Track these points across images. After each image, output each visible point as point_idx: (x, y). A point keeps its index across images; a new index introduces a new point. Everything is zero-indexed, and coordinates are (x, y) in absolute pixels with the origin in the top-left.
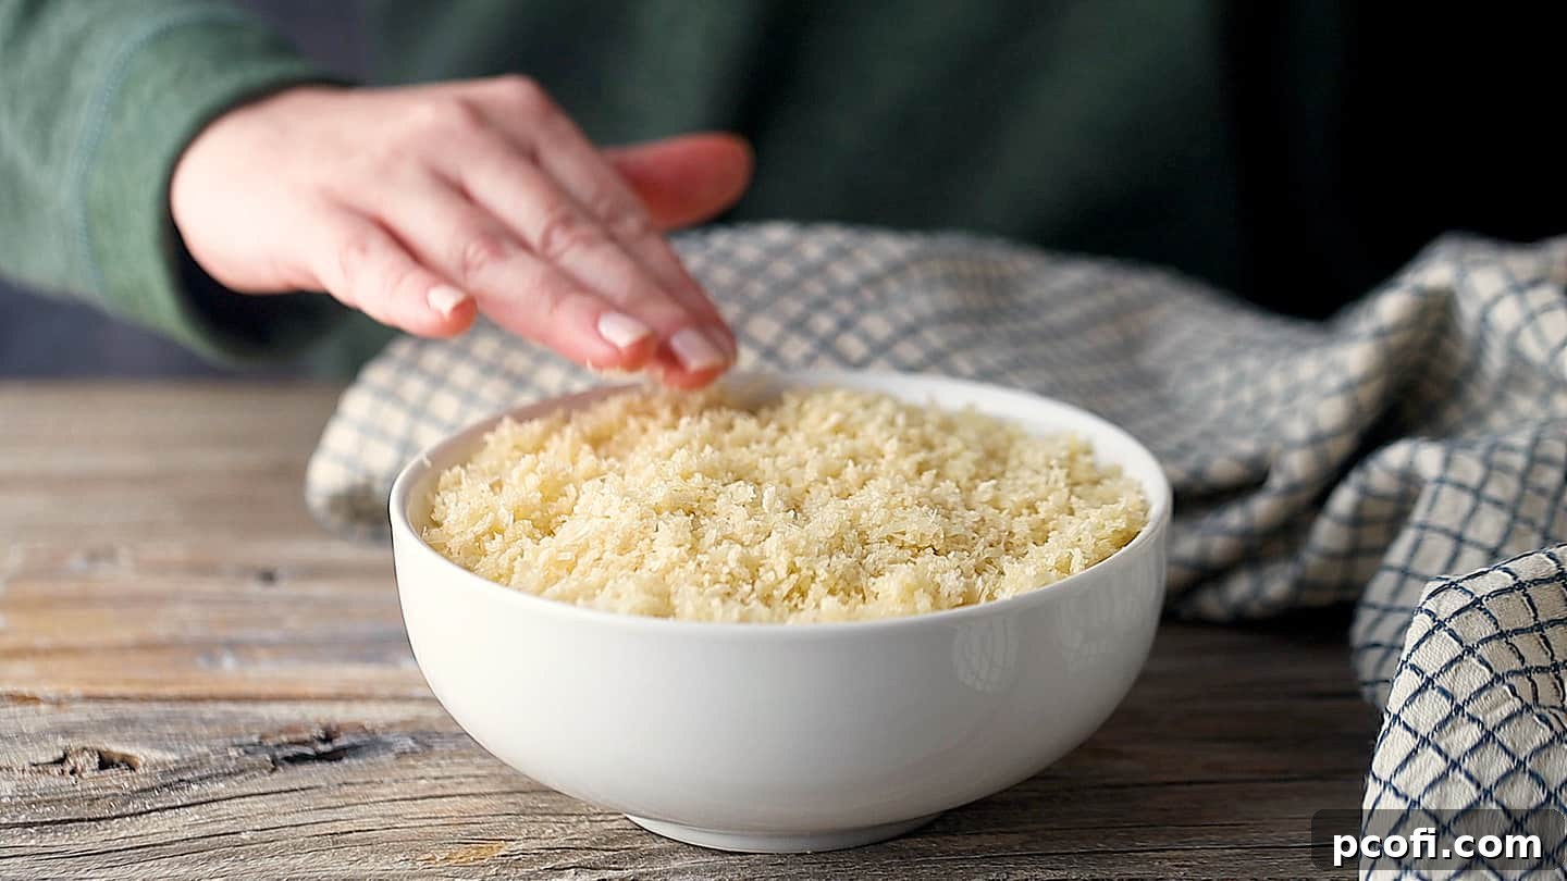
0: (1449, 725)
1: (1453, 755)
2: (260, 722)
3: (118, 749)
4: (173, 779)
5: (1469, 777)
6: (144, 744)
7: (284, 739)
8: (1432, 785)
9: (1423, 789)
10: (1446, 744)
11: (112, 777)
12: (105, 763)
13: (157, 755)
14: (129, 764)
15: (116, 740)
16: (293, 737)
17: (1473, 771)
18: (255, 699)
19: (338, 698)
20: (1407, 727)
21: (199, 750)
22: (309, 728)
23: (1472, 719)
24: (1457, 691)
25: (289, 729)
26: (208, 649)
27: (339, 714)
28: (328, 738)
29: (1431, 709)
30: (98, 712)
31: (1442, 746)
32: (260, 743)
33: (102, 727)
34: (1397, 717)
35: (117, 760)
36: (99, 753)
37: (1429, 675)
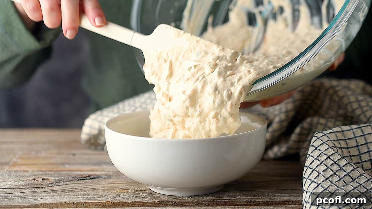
0: (320, 156)
1: (321, 161)
2: (75, 174)
3: (46, 178)
4: (58, 182)
5: (325, 165)
6: (51, 177)
7: (80, 176)
8: (317, 166)
9: (315, 167)
10: (320, 159)
11: (45, 182)
12: (43, 179)
13: (54, 178)
14: (48, 179)
15: (45, 176)
16: (82, 176)
17: (325, 164)
18: (73, 171)
19: (91, 171)
20: (312, 157)
21: (63, 178)
22: (85, 175)
23: (325, 154)
24: (322, 150)
25: (81, 175)
26: (63, 164)
27: (91, 173)
28: (89, 176)
29: (317, 153)
30: (41, 173)
31: (319, 159)
32: (75, 177)
33: (42, 175)
34: (310, 155)
35: (45, 179)
36: (42, 178)
37: (316, 147)
